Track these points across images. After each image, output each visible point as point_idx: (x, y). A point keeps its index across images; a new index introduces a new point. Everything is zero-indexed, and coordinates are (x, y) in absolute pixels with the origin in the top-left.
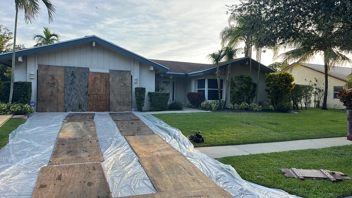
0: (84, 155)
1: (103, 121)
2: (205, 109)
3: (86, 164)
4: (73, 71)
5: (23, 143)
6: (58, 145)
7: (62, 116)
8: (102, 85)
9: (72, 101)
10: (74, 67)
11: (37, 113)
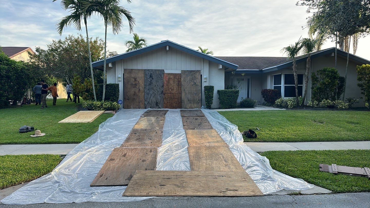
0: (148, 142)
1: (172, 117)
2: (280, 106)
3: (146, 148)
4: (151, 73)
5: (108, 131)
6: (131, 134)
7: (142, 111)
8: (175, 85)
9: (151, 99)
10: (152, 70)
11: (123, 110)
